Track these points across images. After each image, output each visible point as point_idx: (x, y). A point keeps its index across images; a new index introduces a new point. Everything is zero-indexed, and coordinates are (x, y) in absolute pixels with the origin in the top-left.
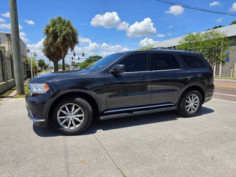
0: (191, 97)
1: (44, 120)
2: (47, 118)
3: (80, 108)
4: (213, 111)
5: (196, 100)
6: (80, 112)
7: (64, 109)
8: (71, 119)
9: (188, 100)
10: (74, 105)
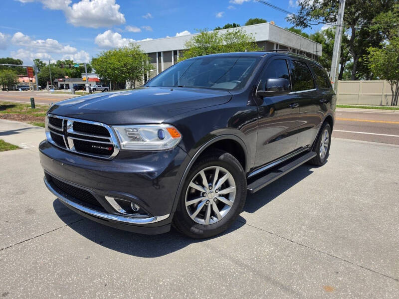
0: (324, 134)
1: (168, 216)
2: (174, 209)
3: (228, 175)
5: (326, 138)
8: (211, 202)
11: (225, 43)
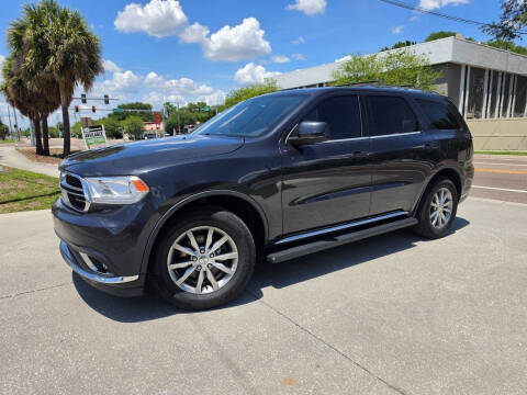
0: (439, 194)
1: (136, 277)
2: (144, 270)
3: (226, 238)
4: (468, 223)
5: (447, 200)
6: (226, 248)
7: (185, 242)
8: (204, 268)
9: (434, 202)
10: (211, 230)
11: (385, 70)
